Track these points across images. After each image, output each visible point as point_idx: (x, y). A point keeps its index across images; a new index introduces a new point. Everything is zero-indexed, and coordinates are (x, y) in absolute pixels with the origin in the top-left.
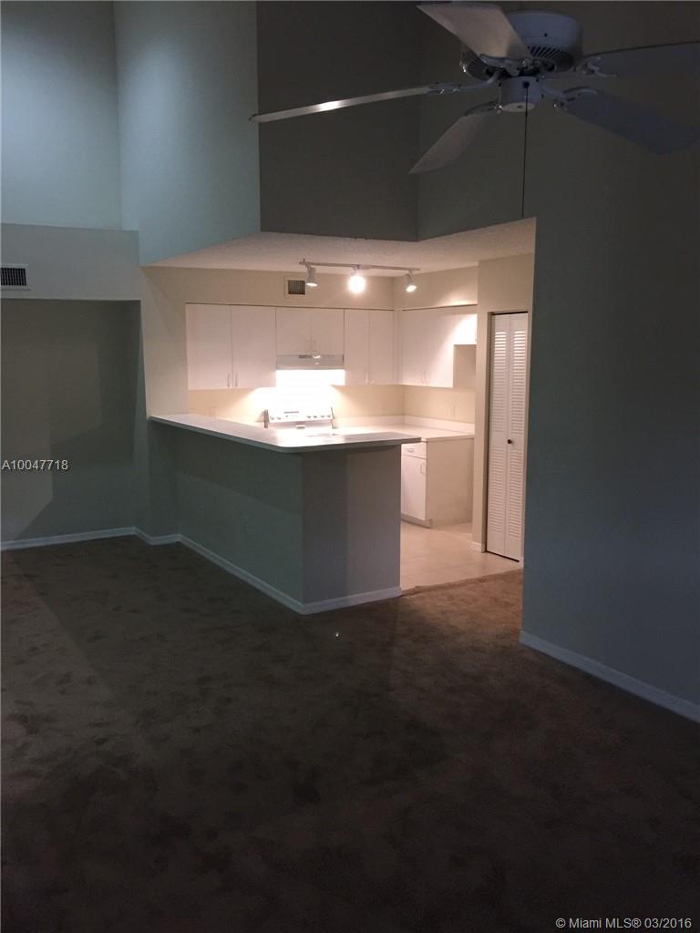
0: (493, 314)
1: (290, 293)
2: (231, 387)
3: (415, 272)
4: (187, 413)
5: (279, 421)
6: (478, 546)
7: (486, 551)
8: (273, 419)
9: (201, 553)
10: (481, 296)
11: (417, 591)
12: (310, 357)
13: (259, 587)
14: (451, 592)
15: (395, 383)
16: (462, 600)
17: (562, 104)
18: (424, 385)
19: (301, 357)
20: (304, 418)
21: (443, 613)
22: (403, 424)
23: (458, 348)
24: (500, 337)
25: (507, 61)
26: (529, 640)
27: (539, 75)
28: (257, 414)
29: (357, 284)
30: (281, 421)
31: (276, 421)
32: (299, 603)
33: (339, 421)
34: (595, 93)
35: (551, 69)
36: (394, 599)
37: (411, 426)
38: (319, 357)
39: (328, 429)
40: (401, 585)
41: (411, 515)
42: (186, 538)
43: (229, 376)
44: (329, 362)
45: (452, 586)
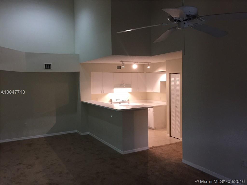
0: (170, 74)
1: (117, 69)
2: (102, 93)
3: (150, 63)
4: (91, 100)
5: (115, 102)
6: (169, 135)
7: (171, 136)
8: (113, 101)
9: (95, 137)
10: (167, 69)
11: (153, 148)
12: (123, 85)
13: (111, 147)
14: (162, 148)
15: (145, 91)
16: (166, 150)
17: (193, 27)
18: (152, 92)
19: (120, 85)
20: (121, 101)
21: (161, 154)
22: (147, 102)
23: (161, 82)
24: (173, 80)
25: (180, 19)
26: (184, 161)
27: (187, 21)
28: (109, 100)
29: (135, 66)
31: (114, 102)
32: (122, 151)
33: (130, 101)
34: (201, 24)
35: (190, 19)
36: (147, 150)
37: (149, 102)
38: (125, 85)
39: (127, 104)
40: (149, 146)
41: (151, 127)
42: (91, 133)
43: (102, 90)
44: (127, 86)
45: (162, 146)
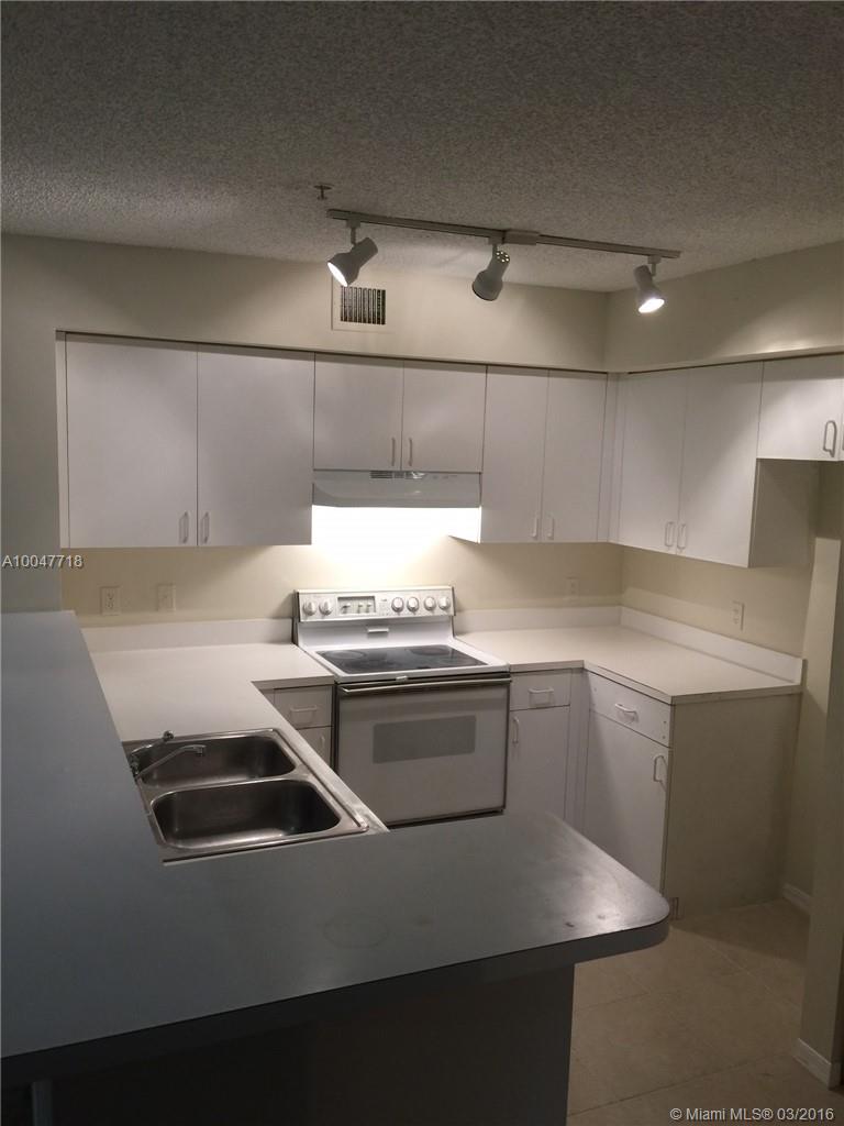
1: (345, 318)
5: (324, 619)
8: (310, 612)
18: (672, 551)
19: (375, 474)
20: (383, 611)
22: (614, 629)
30: (328, 619)
31: (317, 618)
33: (471, 617)
